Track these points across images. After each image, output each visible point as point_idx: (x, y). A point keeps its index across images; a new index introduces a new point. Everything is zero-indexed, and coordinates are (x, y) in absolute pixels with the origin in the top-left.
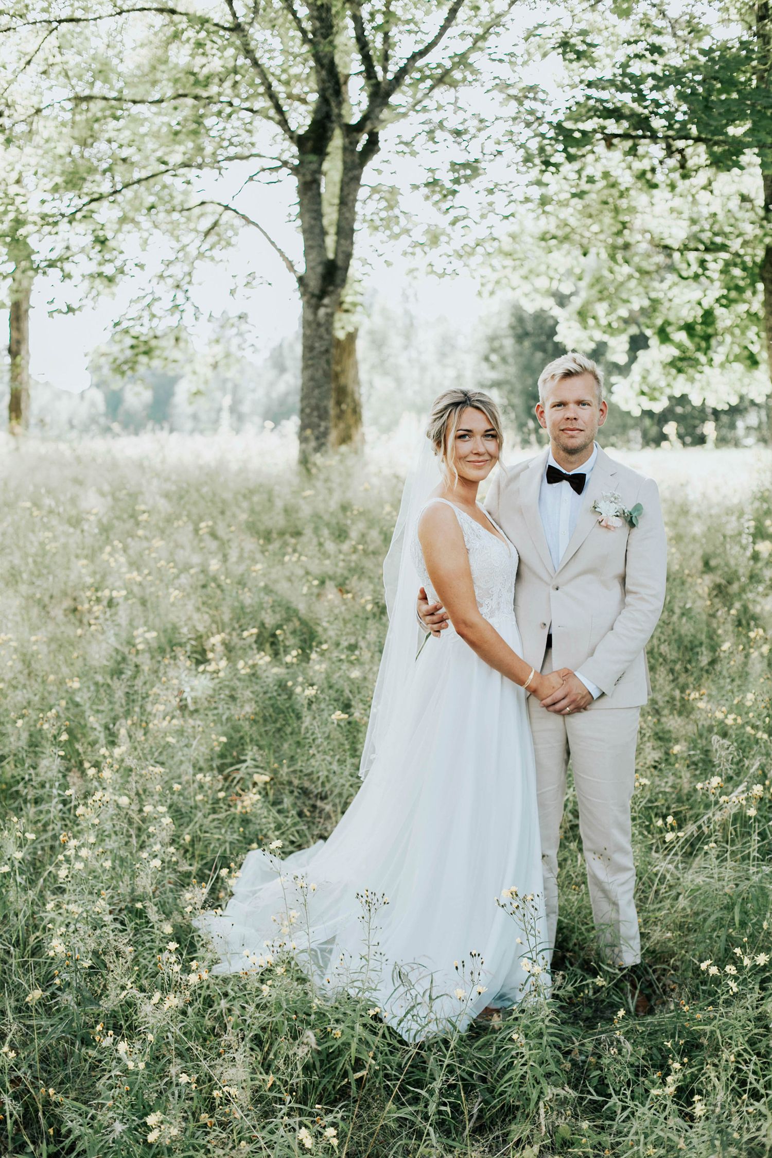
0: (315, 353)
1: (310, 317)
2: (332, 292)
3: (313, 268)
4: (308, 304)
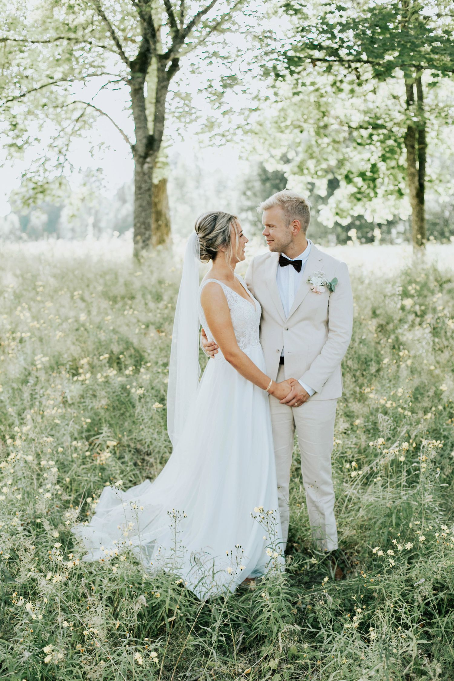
0: (142, 191)
1: (139, 170)
2: (152, 155)
3: (140, 140)
4: (137, 162)
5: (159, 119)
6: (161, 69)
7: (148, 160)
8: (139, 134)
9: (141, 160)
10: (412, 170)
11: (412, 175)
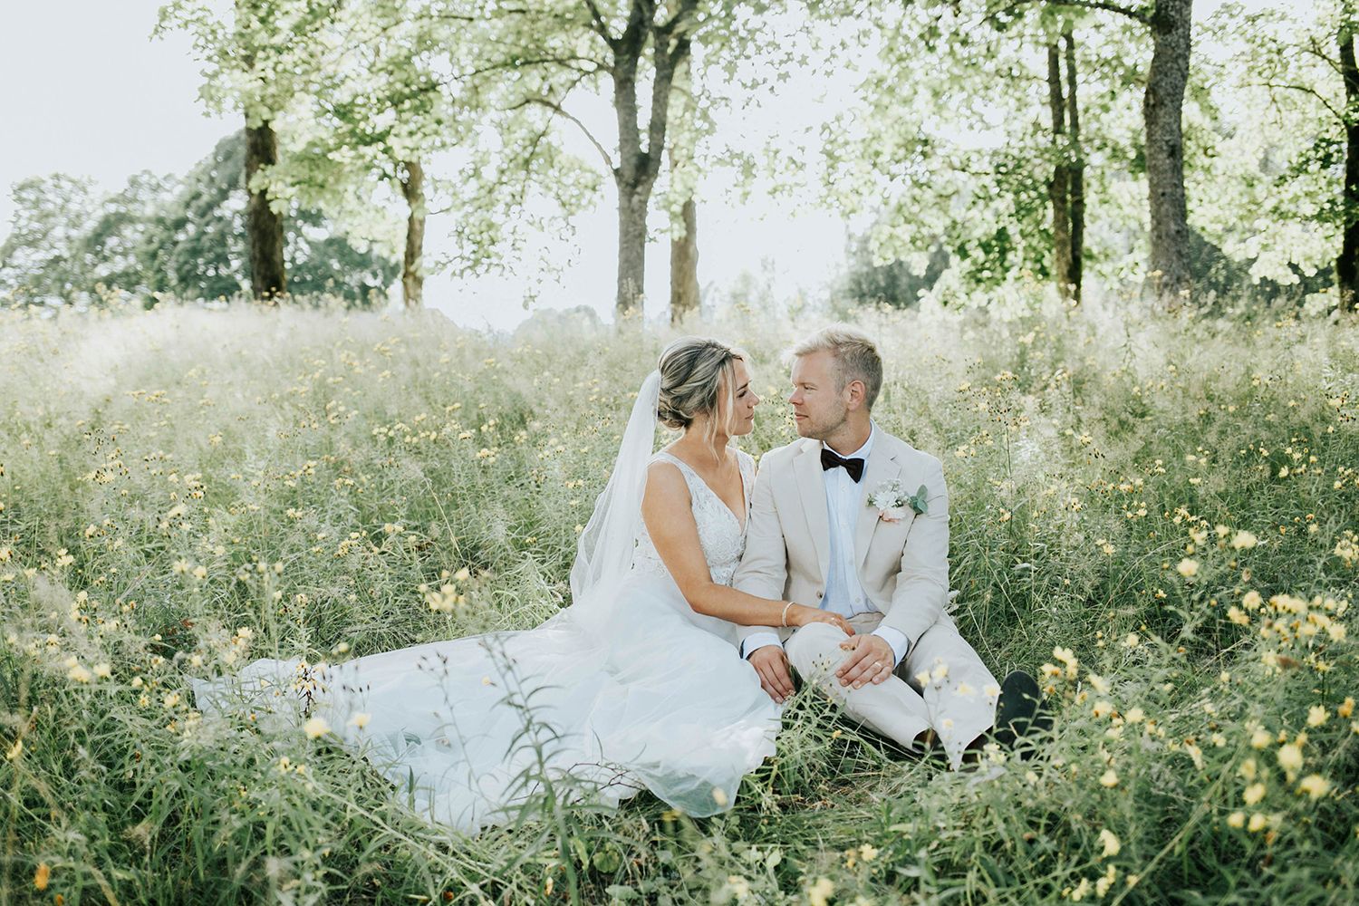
0: (630, 237)
1: (626, 205)
2: (645, 182)
3: (627, 160)
4: (623, 193)
5: (658, 127)
6: (660, 49)
7: (639, 189)
8: (626, 150)
9: (628, 189)
10: (1062, 235)
11: (1062, 243)
